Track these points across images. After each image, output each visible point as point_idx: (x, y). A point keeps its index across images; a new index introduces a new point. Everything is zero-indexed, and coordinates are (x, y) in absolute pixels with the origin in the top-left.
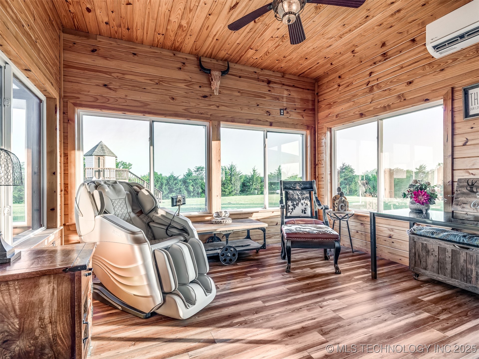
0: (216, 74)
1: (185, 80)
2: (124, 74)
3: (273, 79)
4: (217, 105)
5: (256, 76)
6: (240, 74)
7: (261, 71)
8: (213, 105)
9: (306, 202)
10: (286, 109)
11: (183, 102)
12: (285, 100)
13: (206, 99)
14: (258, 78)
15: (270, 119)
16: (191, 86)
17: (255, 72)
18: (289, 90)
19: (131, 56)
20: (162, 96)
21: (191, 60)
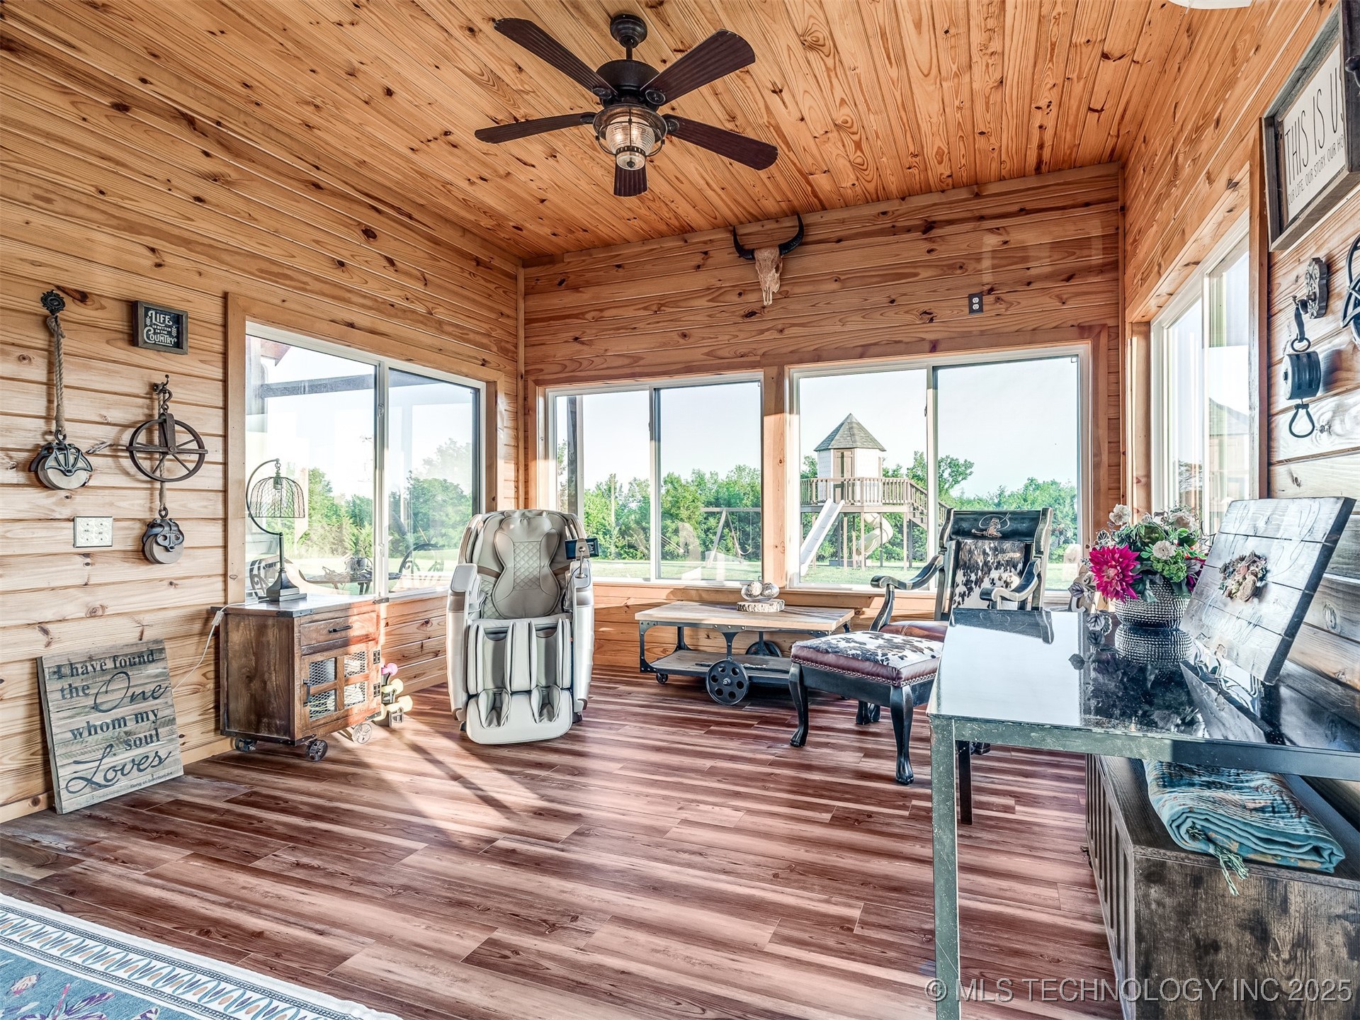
0: (766, 255)
1: (709, 289)
2: (601, 310)
3: (939, 215)
4: (780, 327)
5: (886, 223)
6: (839, 231)
7: (901, 205)
8: (768, 330)
9: (1005, 576)
10: (991, 291)
11: (703, 338)
12: (986, 263)
13: (754, 319)
14: (893, 226)
15: (931, 332)
16: (721, 298)
17: (884, 213)
18: (1001, 231)
19: (614, 272)
20: (665, 334)
21: (722, 240)
